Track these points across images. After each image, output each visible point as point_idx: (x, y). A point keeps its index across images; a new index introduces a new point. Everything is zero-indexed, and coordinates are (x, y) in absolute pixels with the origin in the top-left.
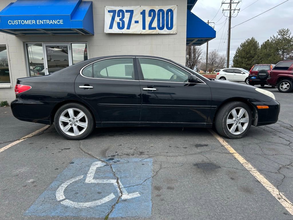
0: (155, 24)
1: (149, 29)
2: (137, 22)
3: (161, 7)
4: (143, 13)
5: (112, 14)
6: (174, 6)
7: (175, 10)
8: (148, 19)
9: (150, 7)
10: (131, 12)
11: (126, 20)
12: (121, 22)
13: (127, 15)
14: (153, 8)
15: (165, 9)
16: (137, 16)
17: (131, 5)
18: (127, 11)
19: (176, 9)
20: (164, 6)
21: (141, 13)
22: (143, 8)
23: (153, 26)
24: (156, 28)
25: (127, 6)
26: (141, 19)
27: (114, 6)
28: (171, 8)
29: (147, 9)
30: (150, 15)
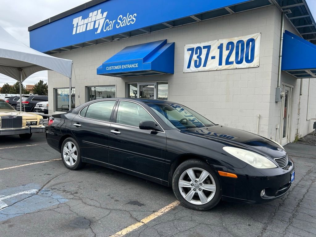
0: (233, 58)
1: (226, 64)
2: (213, 58)
3: (241, 37)
4: (221, 47)
5: (190, 52)
6: (256, 34)
7: (257, 39)
8: (225, 53)
9: (228, 39)
10: (209, 47)
11: (203, 57)
12: (198, 59)
13: (204, 51)
14: (231, 40)
15: (245, 39)
16: (215, 52)
17: (208, 41)
18: (204, 47)
19: (259, 37)
20: (244, 36)
21: (219, 48)
22: (221, 41)
23: (230, 60)
24: (233, 62)
25: (204, 41)
26: (218, 54)
27: (193, 43)
28: (253, 37)
29: (225, 42)
30: (227, 49)
